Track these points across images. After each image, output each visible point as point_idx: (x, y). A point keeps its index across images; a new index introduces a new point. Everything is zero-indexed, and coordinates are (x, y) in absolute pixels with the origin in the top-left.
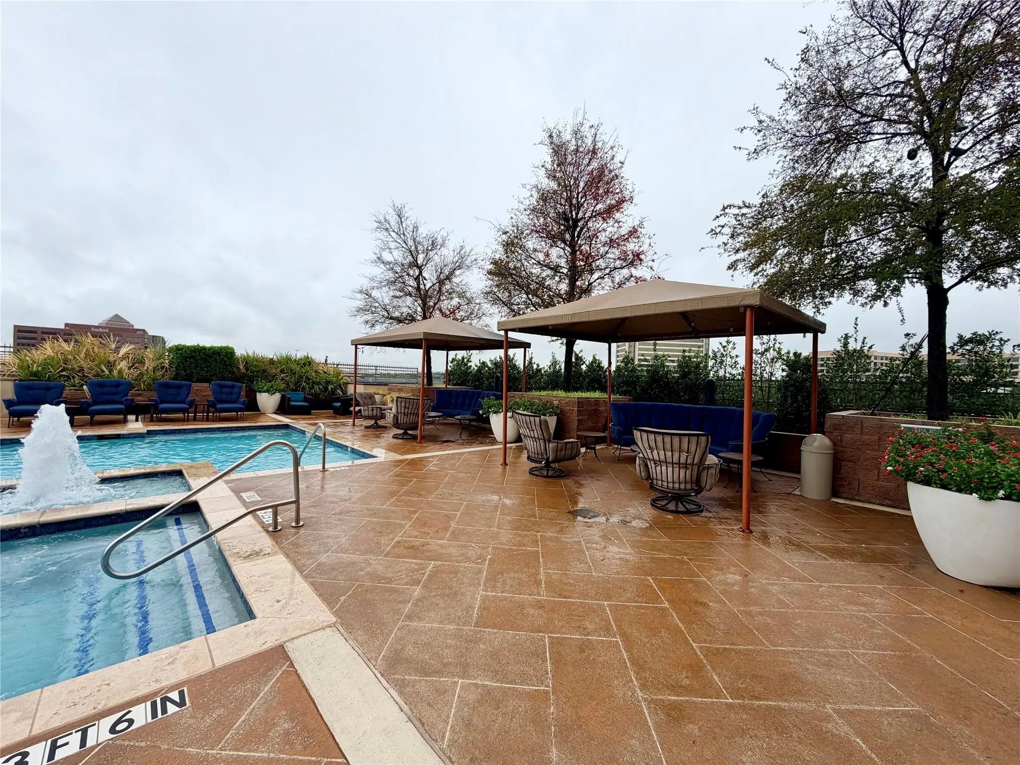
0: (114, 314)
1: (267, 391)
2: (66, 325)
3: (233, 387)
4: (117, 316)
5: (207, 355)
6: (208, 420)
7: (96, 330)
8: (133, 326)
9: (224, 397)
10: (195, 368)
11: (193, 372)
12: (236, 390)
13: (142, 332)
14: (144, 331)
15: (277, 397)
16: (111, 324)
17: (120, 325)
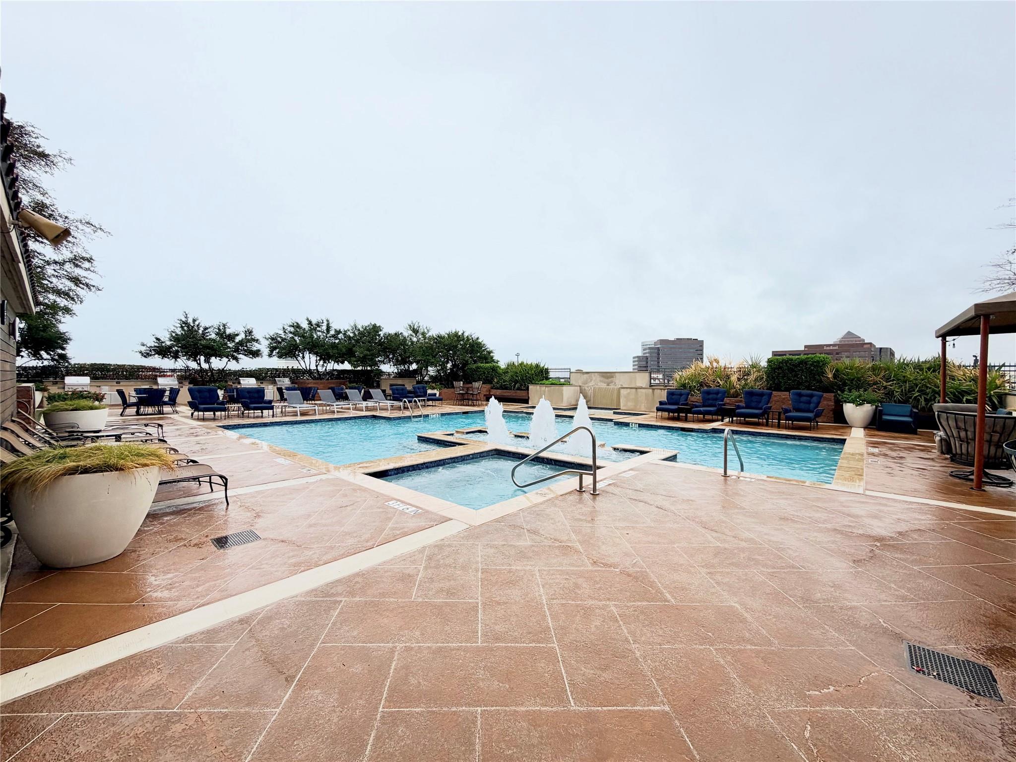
0: (847, 331)
1: (853, 402)
2: (806, 347)
3: (811, 396)
4: (849, 333)
5: (793, 365)
6: (779, 426)
7: (828, 348)
8: (864, 340)
9: (802, 406)
10: (783, 377)
11: (781, 382)
12: (815, 399)
13: (869, 346)
14: (871, 344)
15: (868, 408)
16: (844, 341)
17: (852, 341)
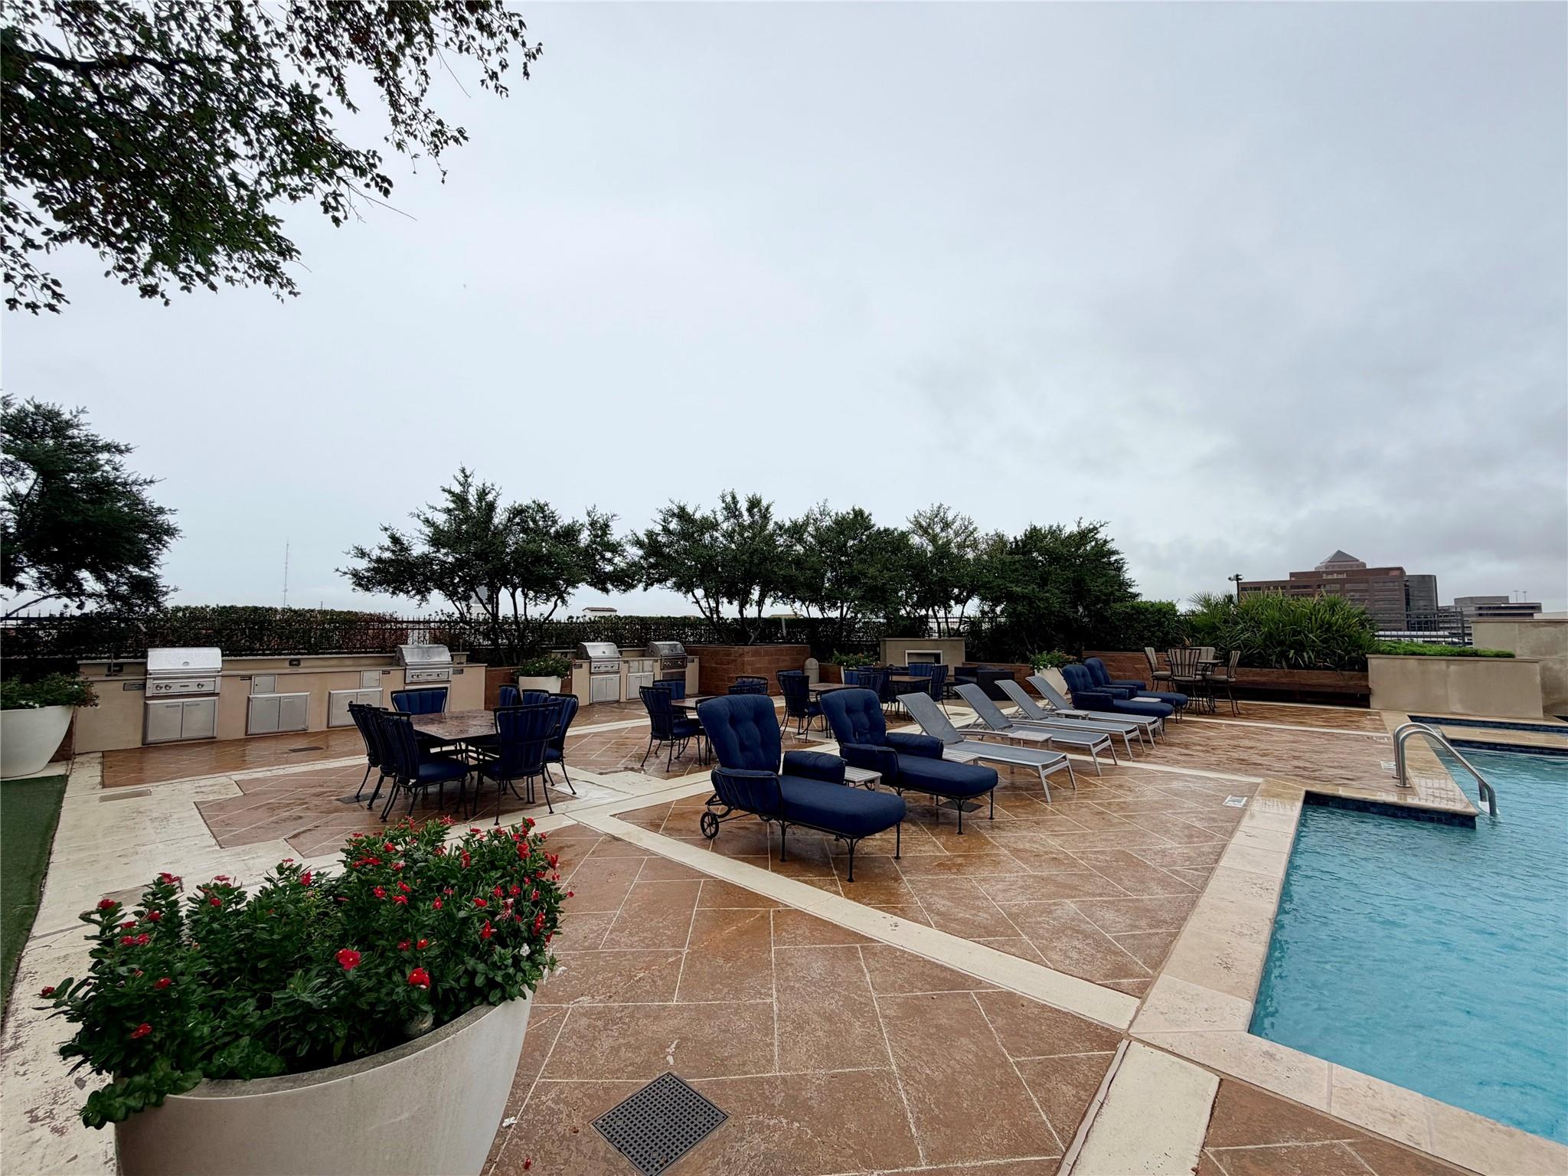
0: (1334, 552)
2: (1292, 575)
4: (1339, 553)
8: (1364, 565)
17: (1348, 565)
